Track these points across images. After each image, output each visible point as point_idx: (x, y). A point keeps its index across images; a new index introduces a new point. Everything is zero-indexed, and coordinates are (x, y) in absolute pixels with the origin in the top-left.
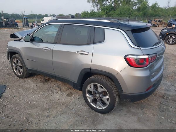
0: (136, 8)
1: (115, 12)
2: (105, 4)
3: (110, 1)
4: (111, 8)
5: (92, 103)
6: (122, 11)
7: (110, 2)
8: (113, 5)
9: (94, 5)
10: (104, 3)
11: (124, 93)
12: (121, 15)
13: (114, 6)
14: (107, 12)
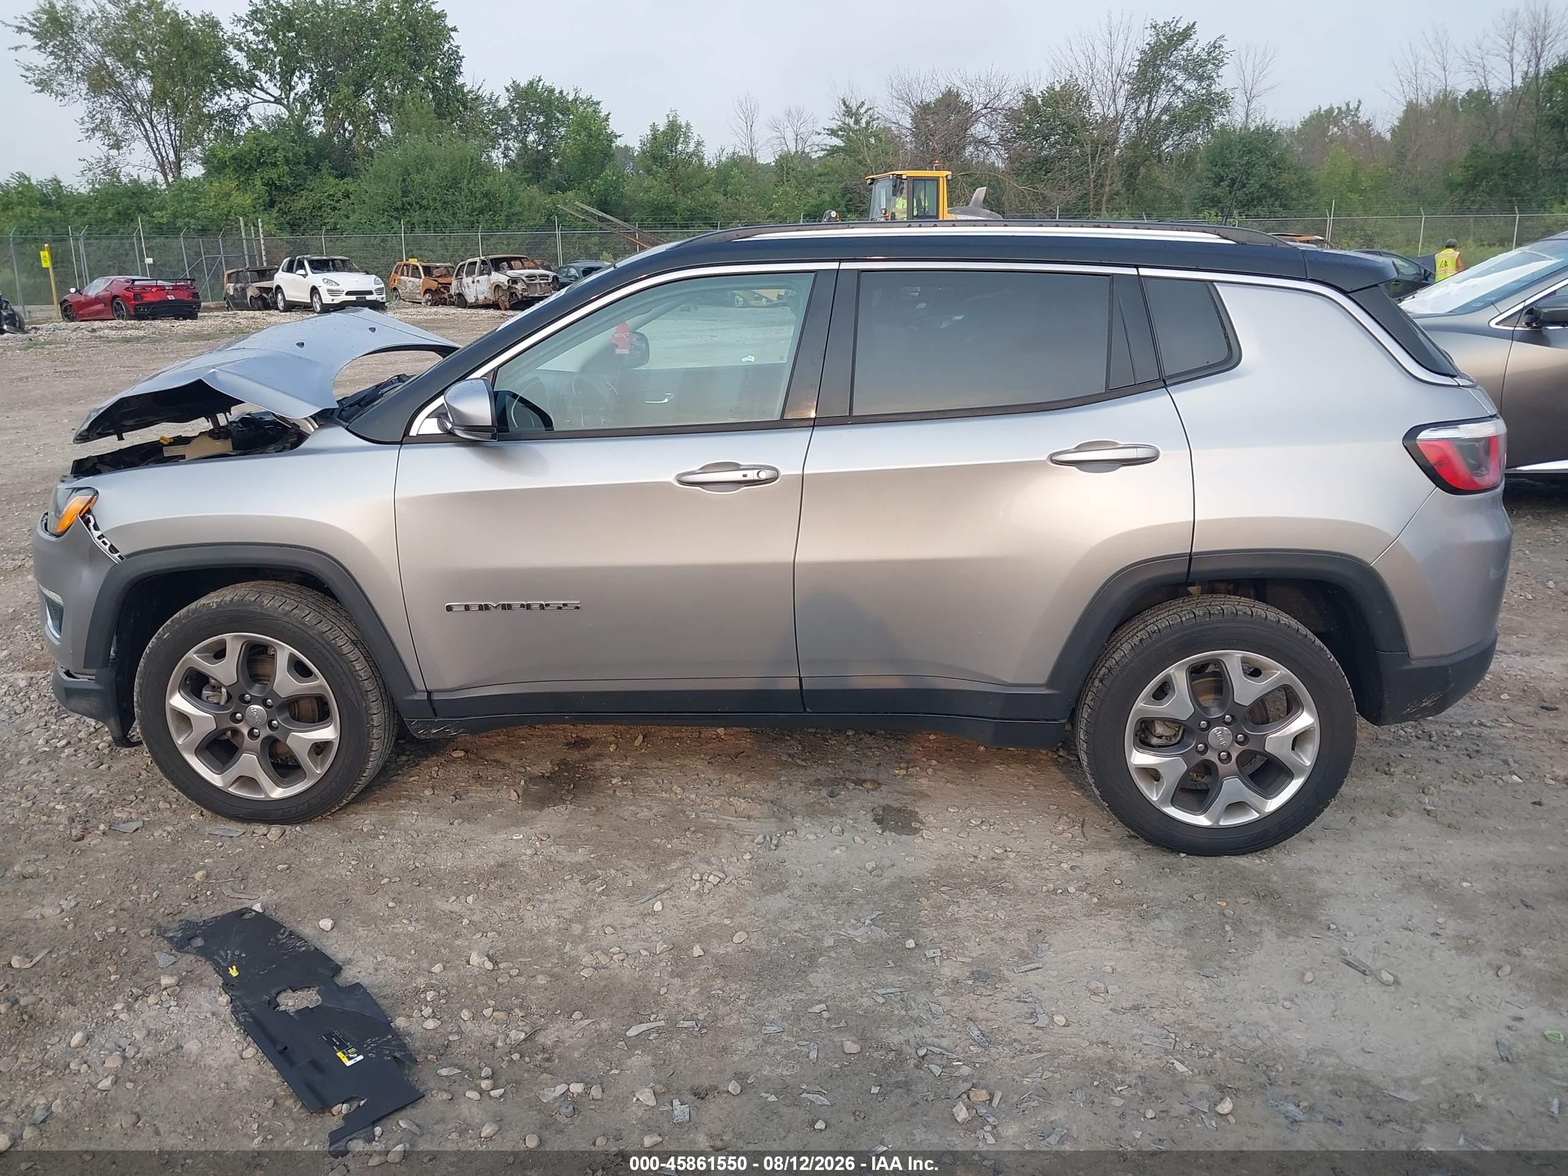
0: (513, 155)
1: (349, 184)
2: (228, 117)
3: (277, 92)
4: (301, 151)
5: (1174, 802)
6: (417, 178)
7: (278, 101)
8: (318, 130)
9: (116, 117)
10: (221, 101)
11: (1415, 664)
12: (416, 217)
13: (326, 138)
14: (270, 184)
